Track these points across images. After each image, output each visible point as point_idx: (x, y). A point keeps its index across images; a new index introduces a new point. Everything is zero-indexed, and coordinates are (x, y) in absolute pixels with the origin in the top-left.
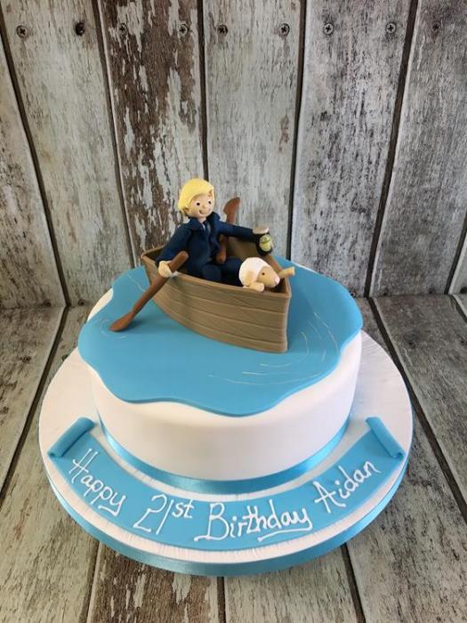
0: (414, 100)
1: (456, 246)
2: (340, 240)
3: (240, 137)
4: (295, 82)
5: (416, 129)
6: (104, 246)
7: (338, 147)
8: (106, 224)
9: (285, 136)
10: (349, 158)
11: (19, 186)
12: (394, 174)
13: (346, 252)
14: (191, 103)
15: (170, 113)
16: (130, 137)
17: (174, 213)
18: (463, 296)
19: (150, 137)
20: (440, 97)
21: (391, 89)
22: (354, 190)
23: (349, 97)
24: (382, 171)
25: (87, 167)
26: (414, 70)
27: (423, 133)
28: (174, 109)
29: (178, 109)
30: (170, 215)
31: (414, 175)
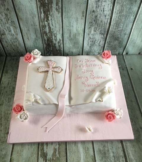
0: (117, 7)
2: (97, 41)
3: (71, 15)
4: (86, 3)
5: (117, 15)
6: (36, 41)
7: (97, 19)
8: (37, 36)
9: (83, 16)
10: (100, 22)
12: (111, 26)
13: (98, 44)
14: (59, 7)
15: (53, 9)
16: (43, 15)
17: (54, 34)
19: (48, 15)
20: (124, 7)
21: (111, 4)
22: (100, 29)
23: (100, 7)
24: (108, 25)
25: (32, 22)
27: (119, 16)
28: (54, 8)
29: (55, 8)
30: (53, 35)
31: (116, 26)
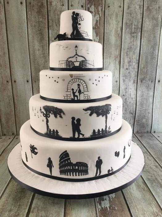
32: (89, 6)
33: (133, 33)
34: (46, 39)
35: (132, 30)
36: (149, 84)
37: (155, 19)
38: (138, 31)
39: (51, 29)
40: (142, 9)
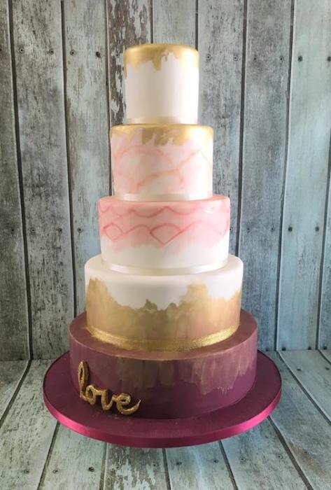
1: (274, 324)
11: (64, 294)
18: (283, 352)
26: (241, 244)
32: (113, 54)
33: (223, 117)
34: (10, 130)
35: (221, 110)
36: (266, 236)
37: (272, 86)
38: (234, 111)
39: (22, 107)
40: (240, 63)
